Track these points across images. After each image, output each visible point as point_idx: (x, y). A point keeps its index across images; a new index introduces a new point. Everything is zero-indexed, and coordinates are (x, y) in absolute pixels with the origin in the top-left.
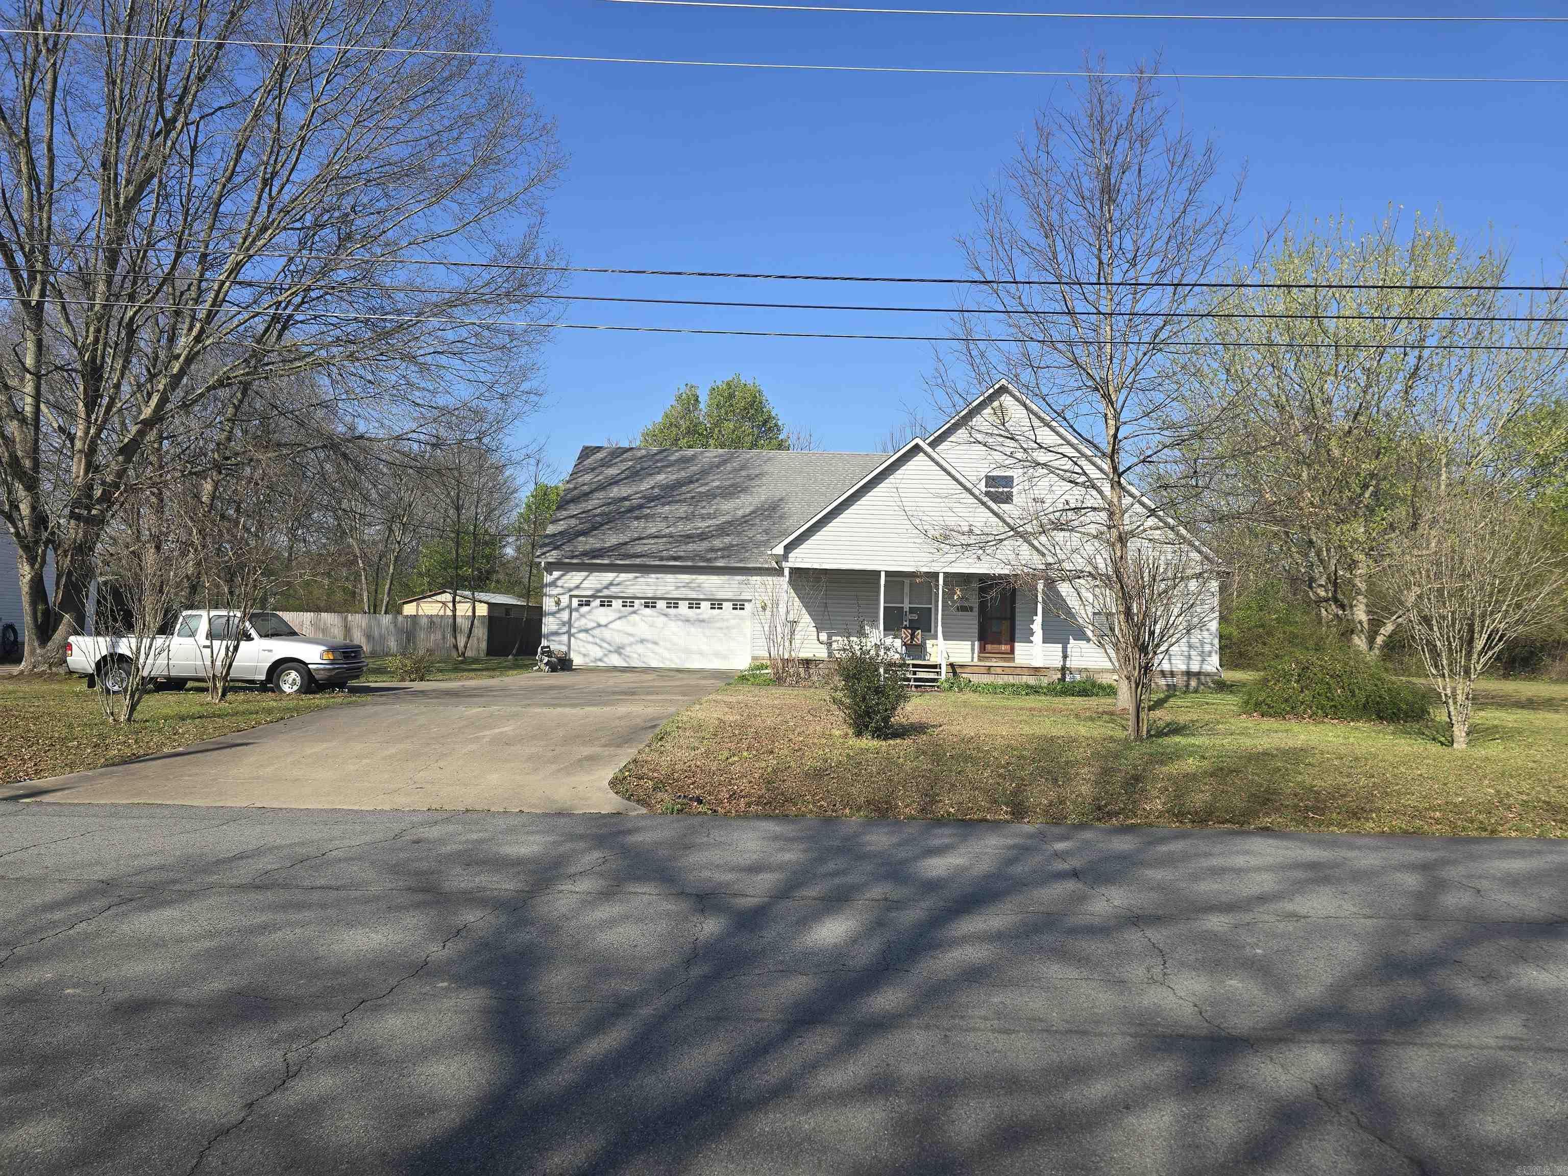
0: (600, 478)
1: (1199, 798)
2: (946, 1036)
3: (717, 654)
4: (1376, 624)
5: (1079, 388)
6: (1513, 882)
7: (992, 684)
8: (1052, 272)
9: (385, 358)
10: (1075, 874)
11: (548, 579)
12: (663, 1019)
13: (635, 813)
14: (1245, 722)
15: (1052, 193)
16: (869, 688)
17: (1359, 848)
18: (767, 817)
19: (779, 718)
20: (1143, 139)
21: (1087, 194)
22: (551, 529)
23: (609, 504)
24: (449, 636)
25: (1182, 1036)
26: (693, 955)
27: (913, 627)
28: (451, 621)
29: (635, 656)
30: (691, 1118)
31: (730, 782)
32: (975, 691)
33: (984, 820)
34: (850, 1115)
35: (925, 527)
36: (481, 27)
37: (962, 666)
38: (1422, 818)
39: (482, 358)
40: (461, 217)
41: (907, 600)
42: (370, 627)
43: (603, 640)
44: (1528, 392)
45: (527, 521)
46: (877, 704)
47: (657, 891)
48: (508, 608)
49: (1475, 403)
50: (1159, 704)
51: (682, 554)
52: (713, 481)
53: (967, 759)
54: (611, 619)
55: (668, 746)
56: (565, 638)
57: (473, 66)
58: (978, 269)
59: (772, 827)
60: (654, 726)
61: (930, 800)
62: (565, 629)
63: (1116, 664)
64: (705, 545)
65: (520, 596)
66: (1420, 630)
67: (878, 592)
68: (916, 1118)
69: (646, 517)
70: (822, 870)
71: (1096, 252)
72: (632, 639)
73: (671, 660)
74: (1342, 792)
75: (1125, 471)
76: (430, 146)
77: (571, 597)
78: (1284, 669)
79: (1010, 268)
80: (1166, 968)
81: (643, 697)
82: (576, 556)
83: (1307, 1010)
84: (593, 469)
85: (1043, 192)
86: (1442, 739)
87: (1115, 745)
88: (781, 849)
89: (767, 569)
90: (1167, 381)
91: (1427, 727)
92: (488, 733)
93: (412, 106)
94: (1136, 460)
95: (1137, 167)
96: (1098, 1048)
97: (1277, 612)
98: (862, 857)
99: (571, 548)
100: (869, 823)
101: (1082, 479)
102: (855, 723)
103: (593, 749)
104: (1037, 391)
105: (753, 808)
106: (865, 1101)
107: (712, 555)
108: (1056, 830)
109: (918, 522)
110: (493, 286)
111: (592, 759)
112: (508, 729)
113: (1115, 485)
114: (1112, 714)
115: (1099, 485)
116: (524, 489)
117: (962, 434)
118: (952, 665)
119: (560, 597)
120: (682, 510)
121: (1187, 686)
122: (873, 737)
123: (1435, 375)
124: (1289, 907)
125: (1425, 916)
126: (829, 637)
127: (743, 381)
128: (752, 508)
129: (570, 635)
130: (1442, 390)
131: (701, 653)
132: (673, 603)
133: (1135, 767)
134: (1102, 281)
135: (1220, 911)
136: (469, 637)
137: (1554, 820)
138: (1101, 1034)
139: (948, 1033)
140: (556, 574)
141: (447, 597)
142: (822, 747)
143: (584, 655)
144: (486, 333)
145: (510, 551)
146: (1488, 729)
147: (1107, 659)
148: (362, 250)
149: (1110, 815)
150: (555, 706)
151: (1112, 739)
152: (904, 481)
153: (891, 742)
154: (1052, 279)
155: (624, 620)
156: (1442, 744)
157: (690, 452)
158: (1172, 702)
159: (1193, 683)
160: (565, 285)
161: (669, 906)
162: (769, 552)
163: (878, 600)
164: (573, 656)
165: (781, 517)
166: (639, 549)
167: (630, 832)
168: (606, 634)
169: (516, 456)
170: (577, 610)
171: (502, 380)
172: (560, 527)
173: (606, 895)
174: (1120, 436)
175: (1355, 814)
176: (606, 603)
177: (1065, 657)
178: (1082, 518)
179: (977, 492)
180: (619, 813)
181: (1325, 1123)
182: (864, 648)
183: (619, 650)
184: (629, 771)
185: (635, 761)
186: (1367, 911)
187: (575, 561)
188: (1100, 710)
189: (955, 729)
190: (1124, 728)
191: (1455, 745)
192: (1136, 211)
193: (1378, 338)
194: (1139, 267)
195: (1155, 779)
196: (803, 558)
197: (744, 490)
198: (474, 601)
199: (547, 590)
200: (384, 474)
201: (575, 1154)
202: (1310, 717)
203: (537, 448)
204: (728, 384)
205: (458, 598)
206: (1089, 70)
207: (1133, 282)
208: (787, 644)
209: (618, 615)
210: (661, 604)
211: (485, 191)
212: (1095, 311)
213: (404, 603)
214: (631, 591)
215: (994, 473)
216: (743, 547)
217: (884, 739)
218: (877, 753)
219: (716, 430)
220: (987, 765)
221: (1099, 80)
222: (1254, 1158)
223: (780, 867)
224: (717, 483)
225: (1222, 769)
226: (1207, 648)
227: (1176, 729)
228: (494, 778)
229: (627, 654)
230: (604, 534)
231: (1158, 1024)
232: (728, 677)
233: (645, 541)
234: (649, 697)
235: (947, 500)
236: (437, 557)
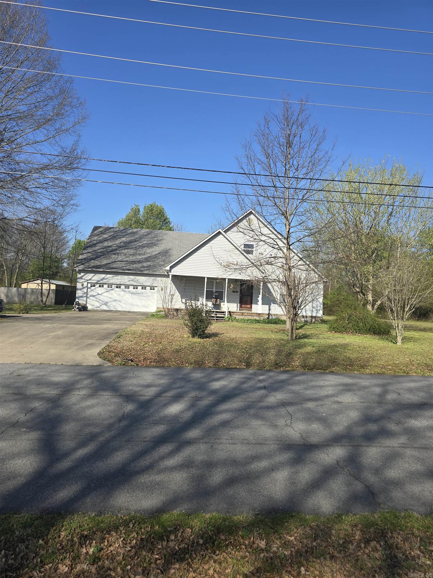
0: (101, 238)
1: (312, 361)
2: (212, 446)
3: (144, 306)
4: (375, 301)
5: (277, 214)
6: (410, 390)
7: (243, 319)
8: (269, 171)
9: (16, 188)
10: (265, 388)
11: (79, 276)
12: (108, 441)
13: (106, 365)
14: (330, 334)
15: (270, 142)
16: (198, 320)
17: (362, 379)
18: (157, 367)
19: (165, 330)
20: (302, 125)
21: (281, 143)
22: (81, 257)
23: (104, 248)
24: (39, 297)
25: (295, 444)
26: (122, 418)
27: (216, 298)
28: (40, 291)
29: (112, 306)
30: (115, 478)
31: (144, 354)
32: (237, 322)
33: (236, 368)
34: (174, 475)
35: (221, 262)
36: (57, 62)
37: (233, 312)
38: (385, 368)
39: (55, 191)
40: (47, 135)
41: (214, 288)
42: (7, 292)
43: (100, 300)
44: (427, 222)
45: (73, 253)
46: (201, 326)
47: (111, 394)
48: (63, 286)
49: (410, 226)
50: (301, 327)
51: (131, 268)
52: (144, 241)
53: (232, 346)
54: (103, 292)
55: (122, 340)
56: (85, 299)
57: (54, 77)
58: (242, 168)
59: (158, 371)
60: (117, 333)
61: (218, 361)
62: (85, 295)
63: (285, 313)
64: (140, 265)
65: (68, 282)
66: (388, 304)
67: (204, 285)
68: (198, 476)
69: (118, 254)
70: (174, 386)
71: (284, 165)
72: (111, 300)
73: (126, 308)
74: (359, 359)
75: (292, 244)
76: (35, 107)
77: (88, 283)
78: (343, 316)
79: (254, 169)
80: (292, 421)
81: (114, 322)
82: (90, 268)
83: (338, 435)
84: (98, 235)
85: (266, 142)
86: (394, 341)
87: (283, 342)
88: (160, 379)
89: (163, 275)
90: (307, 213)
91: (390, 337)
92: (52, 334)
93: (29, 91)
94: (296, 240)
95: (299, 135)
96: (265, 449)
97: (343, 296)
98: (189, 381)
99: (88, 265)
100: (194, 369)
101: (277, 247)
102: (192, 332)
103: (92, 341)
104: (261, 214)
105: (152, 364)
106: (180, 470)
107: (143, 269)
108: (260, 372)
109: (218, 260)
110: (60, 163)
111: (91, 345)
112: (60, 333)
113: (288, 249)
114: (284, 330)
115: (282, 249)
116: (71, 241)
117: (235, 229)
118: (230, 312)
119: (84, 283)
120: (132, 251)
121: (311, 321)
122: (198, 338)
123: (398, 215)
124: (336, 399)
125: (381, 402)
126: (186, 301)
127: (157, 205)
128: (158, 252)
129: (87, 298)
130: (400, 221)
131: (138, 306)
132: (127, 287)
133: (290, 350)
134: (286, 176)
135: (313, 401)
136: (47, 297)
137: (428, 370)
138: (267, 444)
139: (213, 445)
140: (82, 274)
141: (39, 282)
142: (180, 341)
143: (92, 305)
144: (56, 181)
145: (65, 265)
146: (409, 338)
147: (282, 311)
148: (7, 145)
149: (280, 366)
150: (79, 324)
151: (283, 340)
152: (214, 244)
153: (205, 340)
154: (268, 174)
155: (108, 292)
156: (394, 343)
157: (135, 230)
158: (305, 327)
159: (313, 320)
160: (88, 164)
161: (115, 400)
162: (164, 269)
163: (204, 288)
164: (88, 305)
165: (169, 256)
166: (114, 266)
167: (103, 372)
168: (101, 297)
169: (68, 229)
170: (90, 288)
171: (63, 200)
172: (85, 256)
173: (91, 396)
174: (290, 232)
175: (362, 367)
176: (101, 286)
177: (269, 310)
178: (276, 261)
179: (240, 250)
180: (100, 365)
181: (339, 473)
182: (197, 305)
183: (106, 304)
184: (106, 349)
185: (108, 346)
186: (362, 400)
187: (89, 269)
188: (280, 329)
189: (228, 335)
190: (288, 336)
191: (398, 343)
192: (299, 151)
193: (379, 201)
194: (299, 171)
195: (296, 354)
196: (177, 271)
197: (155, 245)
198: (50, 283)
199: (79, 280)
200: (15, 233)
201: (69, 492)
202: (351, 333)
203: (76, 226)
204: (151, 205)
205: (43, 282)
206: (283, 99)
207: (297, 177)
208: (170, 303)
209: (106, 291)
210: (123, 287)
211: (57, 126)
212: (283, 186)
213: (22, 283)
214: (111, 282)
215: (246, 243)
216: (155, 266)
217: (203, 339)
218: (200, 344)
219: (146, 222)
220: (238, 348)
221: (287, 103)
222: (314, 486)
223: (159, 385)
224: (146, 242)
225: (319, 351)
226: (319, 308)
227: (305, 336)
228: (52, 351)
229: (109, 305)
230: (101, 260)
231: (287, 440)
232: (147, 315)
233: (117, 263)
234: (116, 322)
235: (229, 252)
236: (36, 266)
